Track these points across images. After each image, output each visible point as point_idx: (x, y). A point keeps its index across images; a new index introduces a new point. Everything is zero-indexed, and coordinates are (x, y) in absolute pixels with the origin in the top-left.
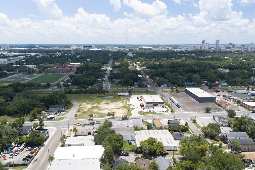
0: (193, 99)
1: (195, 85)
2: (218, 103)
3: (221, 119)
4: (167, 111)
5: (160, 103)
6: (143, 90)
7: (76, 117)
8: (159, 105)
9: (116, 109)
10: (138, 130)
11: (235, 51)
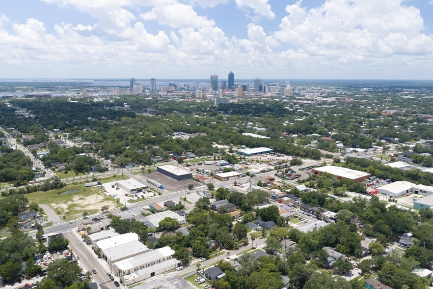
0: (170, 178)
1: (162, 161)
2: (195, 178)
3: (206, 193)
4: (155, 195)
5: (144, 188)
6: (107, 175)
7: (64, 219)
8: (143, 190)
9: (99, 202)
10: (146, 216)
11: (180, 97)
